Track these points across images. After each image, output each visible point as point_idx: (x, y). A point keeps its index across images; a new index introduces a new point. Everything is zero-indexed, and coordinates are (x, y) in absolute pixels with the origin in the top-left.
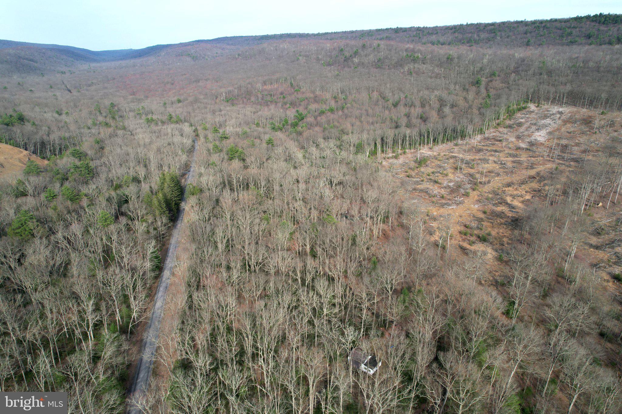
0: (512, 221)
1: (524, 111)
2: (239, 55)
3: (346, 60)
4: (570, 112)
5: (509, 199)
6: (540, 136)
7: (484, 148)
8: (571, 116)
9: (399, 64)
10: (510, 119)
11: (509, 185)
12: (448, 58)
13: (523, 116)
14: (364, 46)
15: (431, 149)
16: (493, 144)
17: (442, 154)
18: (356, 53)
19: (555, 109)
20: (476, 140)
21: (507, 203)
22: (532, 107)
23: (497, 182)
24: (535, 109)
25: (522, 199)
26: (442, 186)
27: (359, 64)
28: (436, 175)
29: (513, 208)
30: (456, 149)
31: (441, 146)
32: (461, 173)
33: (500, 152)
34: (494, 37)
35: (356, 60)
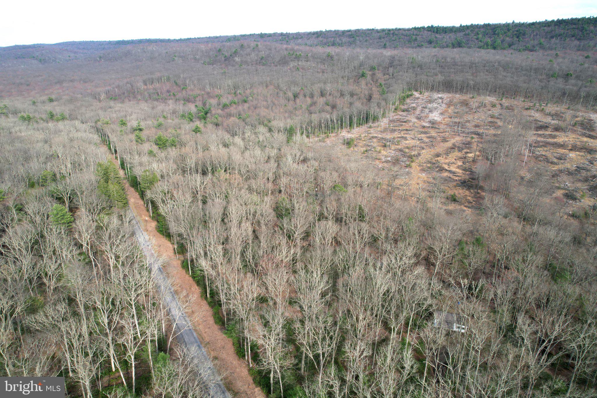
0: (461, 183)
1: (411, 98)
2: (100, 57)
3: (226, 59)
4: (447, 98)
5: (446, 167)
6: (435, 116)
7: (396, 128)
8: (450, 100)
9: (284, 61)
10: (403, 105)
11: (438, 155)
12: (328, 56)
13: (412, 101)
14: (242, 46)
15: (349, 132)
16: (402, 125)
17: (363, 136)
18: (236, 53)
19: (436, 95)
20: (384, 122)
21: (446, 170)
22: (416, 94)
23: (427, 154)
24: (420, 96)
25: (455, 166)
26: (382, 161)
27: (242, 62)
28: (370, 152)
29: (454, 173)
30: (372, 130)
31: (357, 130)
32: (390, 149)
33: (411, 130)
34: (354, 41)
35: (237, 59)
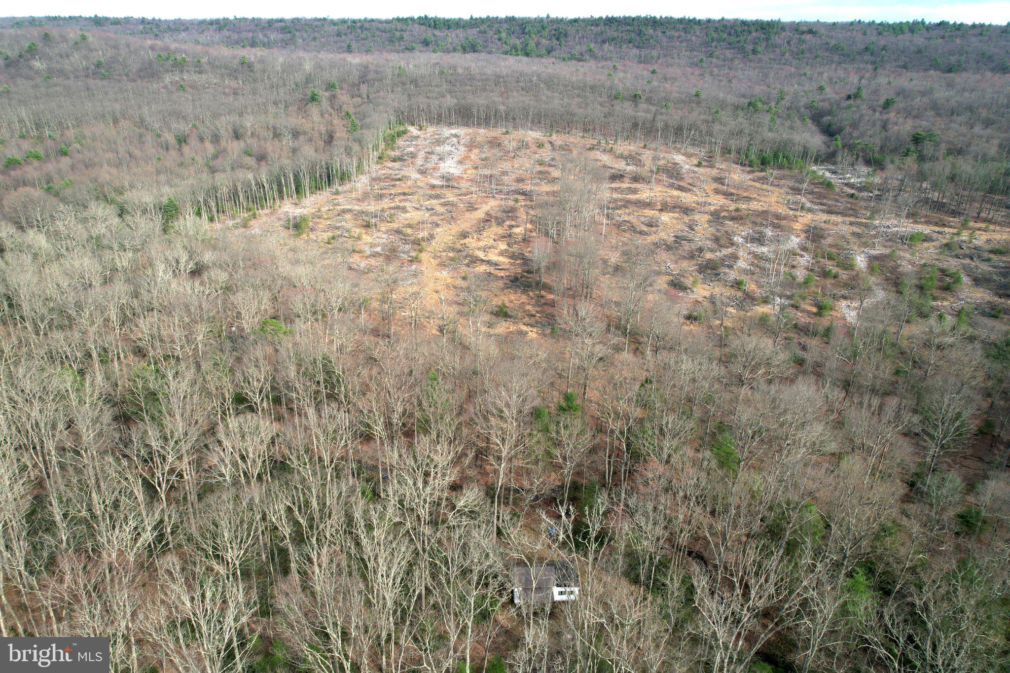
0: (512, 281)
1: (405, 137)
3: (10, 63)
4: (466, 135)
5: (481, 255)
6: (451, 167)
7: (384, 192)
8: (471, 139)
9: (149, 72)
10: (393, 149)
11: (464, 235)
12: (242, 63)
13: (408, 143)
14: (47, 38)
15: (296, 204)
16: (394, 186)
17: (324, 209)
18: (32, 51)
19: (447, 132)
20: (361, 182)
21: (483, 261)
22: (413, 131)
23: (445, 235)
24: (419, 133)
25: (497, 251)
26: (366, 254)
27: (51, 72)
28: (341, 240)
29: (496, 265)
30: (341, 199)
31: (312, 199)
32: (379, 231)
33: (412, 194)
34: (292, 39)
35: (37, 64)
